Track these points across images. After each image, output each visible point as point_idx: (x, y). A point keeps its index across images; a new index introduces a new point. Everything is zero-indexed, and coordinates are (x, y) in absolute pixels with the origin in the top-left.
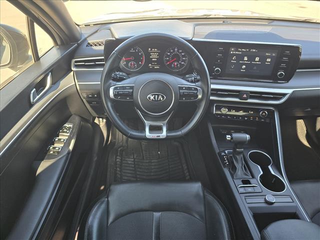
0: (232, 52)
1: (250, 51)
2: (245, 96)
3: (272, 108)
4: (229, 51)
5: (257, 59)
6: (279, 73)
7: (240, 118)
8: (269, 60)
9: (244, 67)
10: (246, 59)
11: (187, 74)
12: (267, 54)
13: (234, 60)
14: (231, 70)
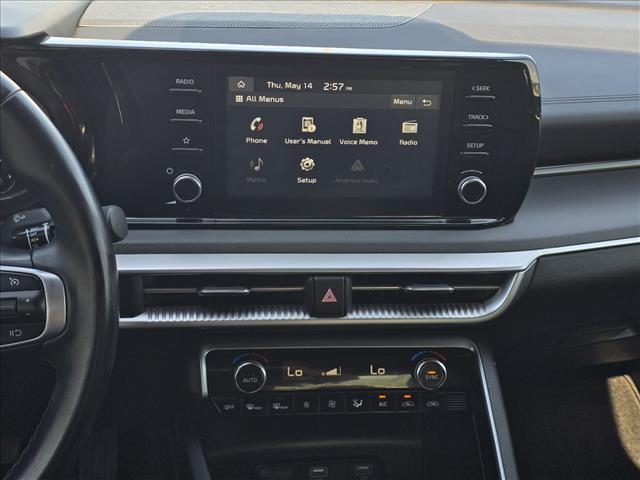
0: (239, 99)
1: (318, 88)
2: (329, 297)
3: (463, 344)
4: (225, 94)
5: (359, 125)
6: (463, 184)
7: (332, 404)
8: (409, 128)
9: (308, 162)
10: (312, 128)
11: (20, 211)
12: (396, 101)
13: (255, 135)
14: (249, 179)
